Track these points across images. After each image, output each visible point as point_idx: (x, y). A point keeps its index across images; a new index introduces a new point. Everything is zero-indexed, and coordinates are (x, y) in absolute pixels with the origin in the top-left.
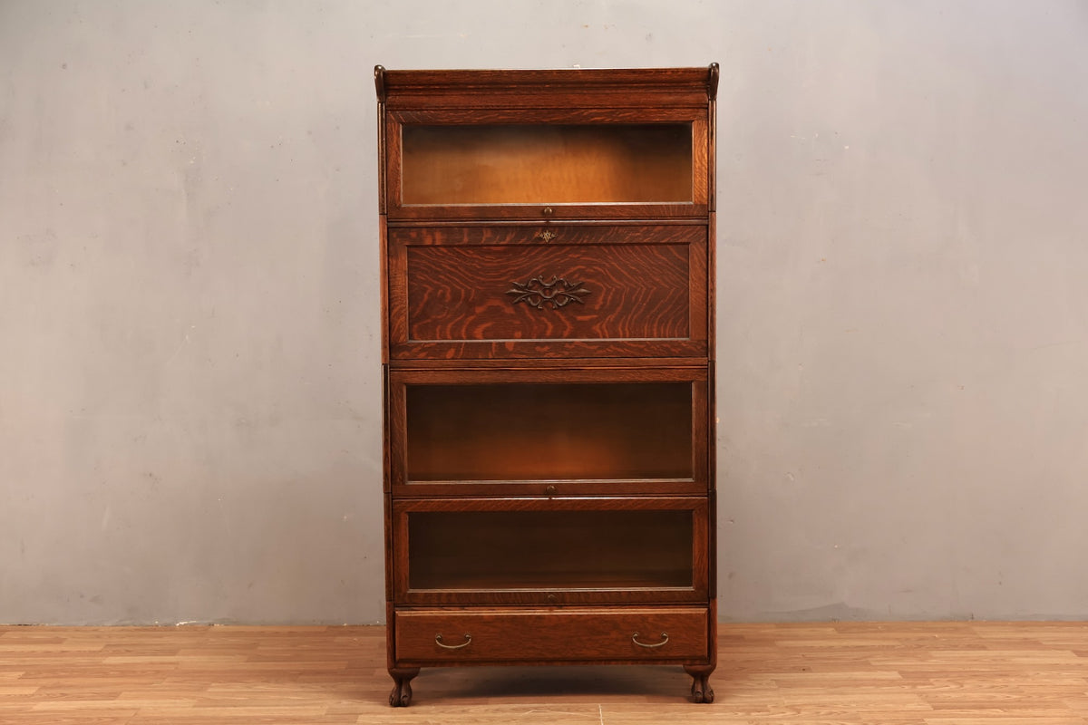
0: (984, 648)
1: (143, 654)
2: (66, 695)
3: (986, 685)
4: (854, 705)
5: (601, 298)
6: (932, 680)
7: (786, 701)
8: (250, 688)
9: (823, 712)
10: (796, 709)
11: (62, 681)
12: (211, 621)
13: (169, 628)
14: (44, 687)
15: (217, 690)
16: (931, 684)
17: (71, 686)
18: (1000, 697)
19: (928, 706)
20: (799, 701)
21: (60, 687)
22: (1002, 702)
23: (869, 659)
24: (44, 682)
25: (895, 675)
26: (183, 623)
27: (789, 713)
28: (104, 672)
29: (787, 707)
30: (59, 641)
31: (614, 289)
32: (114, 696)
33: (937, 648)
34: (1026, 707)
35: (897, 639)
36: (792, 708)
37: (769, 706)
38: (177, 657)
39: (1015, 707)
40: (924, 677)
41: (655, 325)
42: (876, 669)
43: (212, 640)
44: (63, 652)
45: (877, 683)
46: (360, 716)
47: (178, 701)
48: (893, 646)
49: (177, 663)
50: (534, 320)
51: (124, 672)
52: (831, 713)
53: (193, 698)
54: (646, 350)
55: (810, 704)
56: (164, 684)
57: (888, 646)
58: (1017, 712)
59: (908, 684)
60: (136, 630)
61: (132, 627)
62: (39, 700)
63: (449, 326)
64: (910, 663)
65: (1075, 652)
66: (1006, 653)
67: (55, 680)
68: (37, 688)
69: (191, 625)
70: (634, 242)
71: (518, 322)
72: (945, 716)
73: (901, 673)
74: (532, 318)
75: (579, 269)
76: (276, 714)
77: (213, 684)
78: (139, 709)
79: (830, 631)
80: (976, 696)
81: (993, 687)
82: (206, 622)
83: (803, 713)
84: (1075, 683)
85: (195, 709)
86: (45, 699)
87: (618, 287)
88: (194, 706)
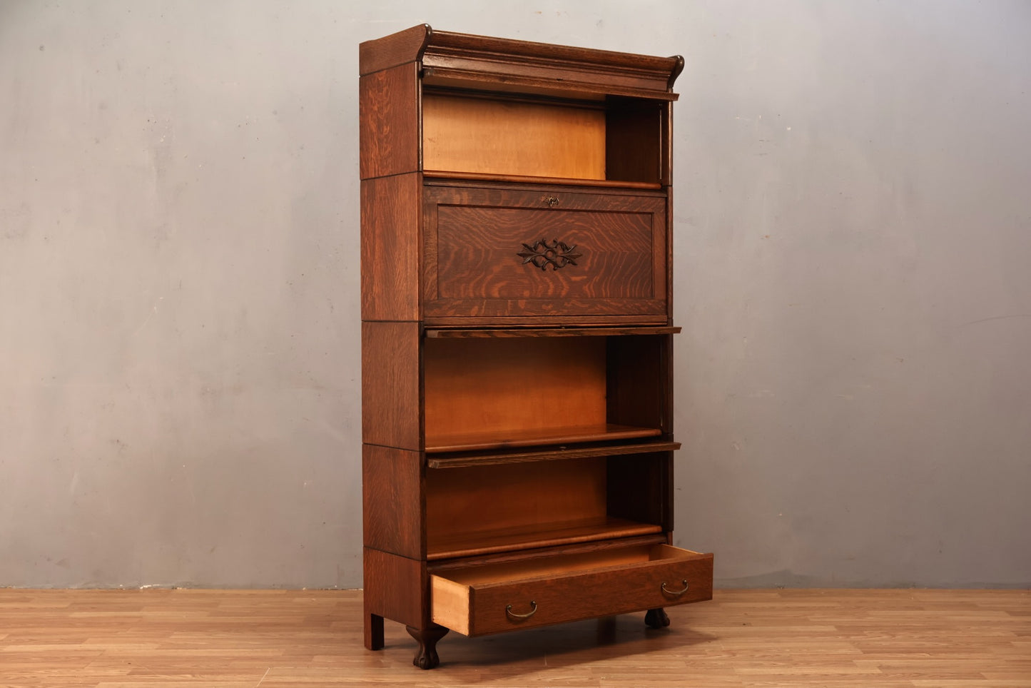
0: (922, 609)
1: (107, 610)
2: (33, 640)
3: (916, 636)
4: (788, 650)
5: (589, 261)
6: (865, 632)
7: (723, 647)
8: (210, 635)
9: (757, 655)
10: (732, 653)
11: (31, 630)
12: (173, 584)
13: (133, 590)
14: (13, 635)
15: (177, 637)
16: (865, 635)
17: (40, 634)
18: (928, 644)
19: (859, 651)
20: (736, 647)
21: (30, 634)
22: (930, 648)
23: (809, 617)
24: (14, 631)
25: (832, 629)
26: (146, 586)
27: (725, 656)
28: (72, 623)
29: (724, 651)
30: (27, 600)
31: (598, 253)
32: (81, 641)
33: (875, 609)
34: (953, 652)
35: (839, 602)
36: (728, 652)
37: (706, 651)
38: (141, 612)
39: (942, 652)
40: (859, 629)
41: (629, 286)
42: (814, 624)
43: (174, 600)
44: (31, 608)
45: (813, 635)
46: (315, 657)
47: (142, 645)
48: (833, 607)
49: (141, 617)
50: (539, 280)
51: (89, 623)
52: (764, 656)
53: (156, 643)
54: (623, 308)
55: (747, 650)
56: (128, 632)
57: (828, 607)
58: (943, 655)
59: (842, 635)
60: (101, 592)
61: (97, 590)
62: (9, 644)
63: (472, 285)
64: (846, 620)
65: (1007, 612)
66: (942, 612)
67: (25, 630)
68: (7, 635)
69: (155, 589)
70: (615, 210)
71: (527, 282)
72: (873, 658)
73: (836, 627)
74: (537, 277)
75: (574, 233)
76: (236, 655)
77: (175, 633)
78: (104, 651)
79: (774, 595)
80: (905, 644)
81: (923, 638)
82: (169, 585)
83: (738, 656)
84: (1003, 635)
85: (159, 651)
86: (14, 643)
87: (602, 251)
88: (157, 649)
